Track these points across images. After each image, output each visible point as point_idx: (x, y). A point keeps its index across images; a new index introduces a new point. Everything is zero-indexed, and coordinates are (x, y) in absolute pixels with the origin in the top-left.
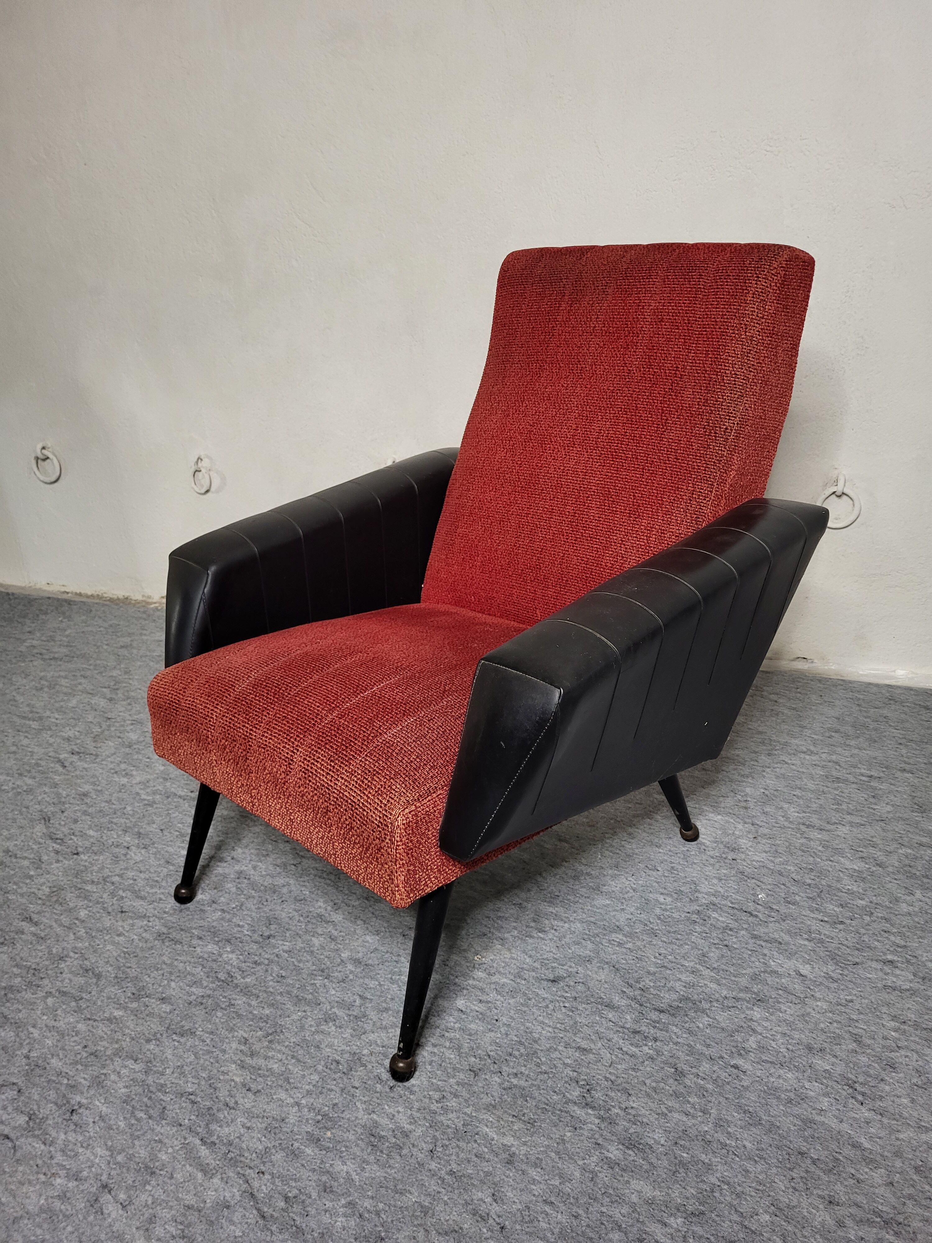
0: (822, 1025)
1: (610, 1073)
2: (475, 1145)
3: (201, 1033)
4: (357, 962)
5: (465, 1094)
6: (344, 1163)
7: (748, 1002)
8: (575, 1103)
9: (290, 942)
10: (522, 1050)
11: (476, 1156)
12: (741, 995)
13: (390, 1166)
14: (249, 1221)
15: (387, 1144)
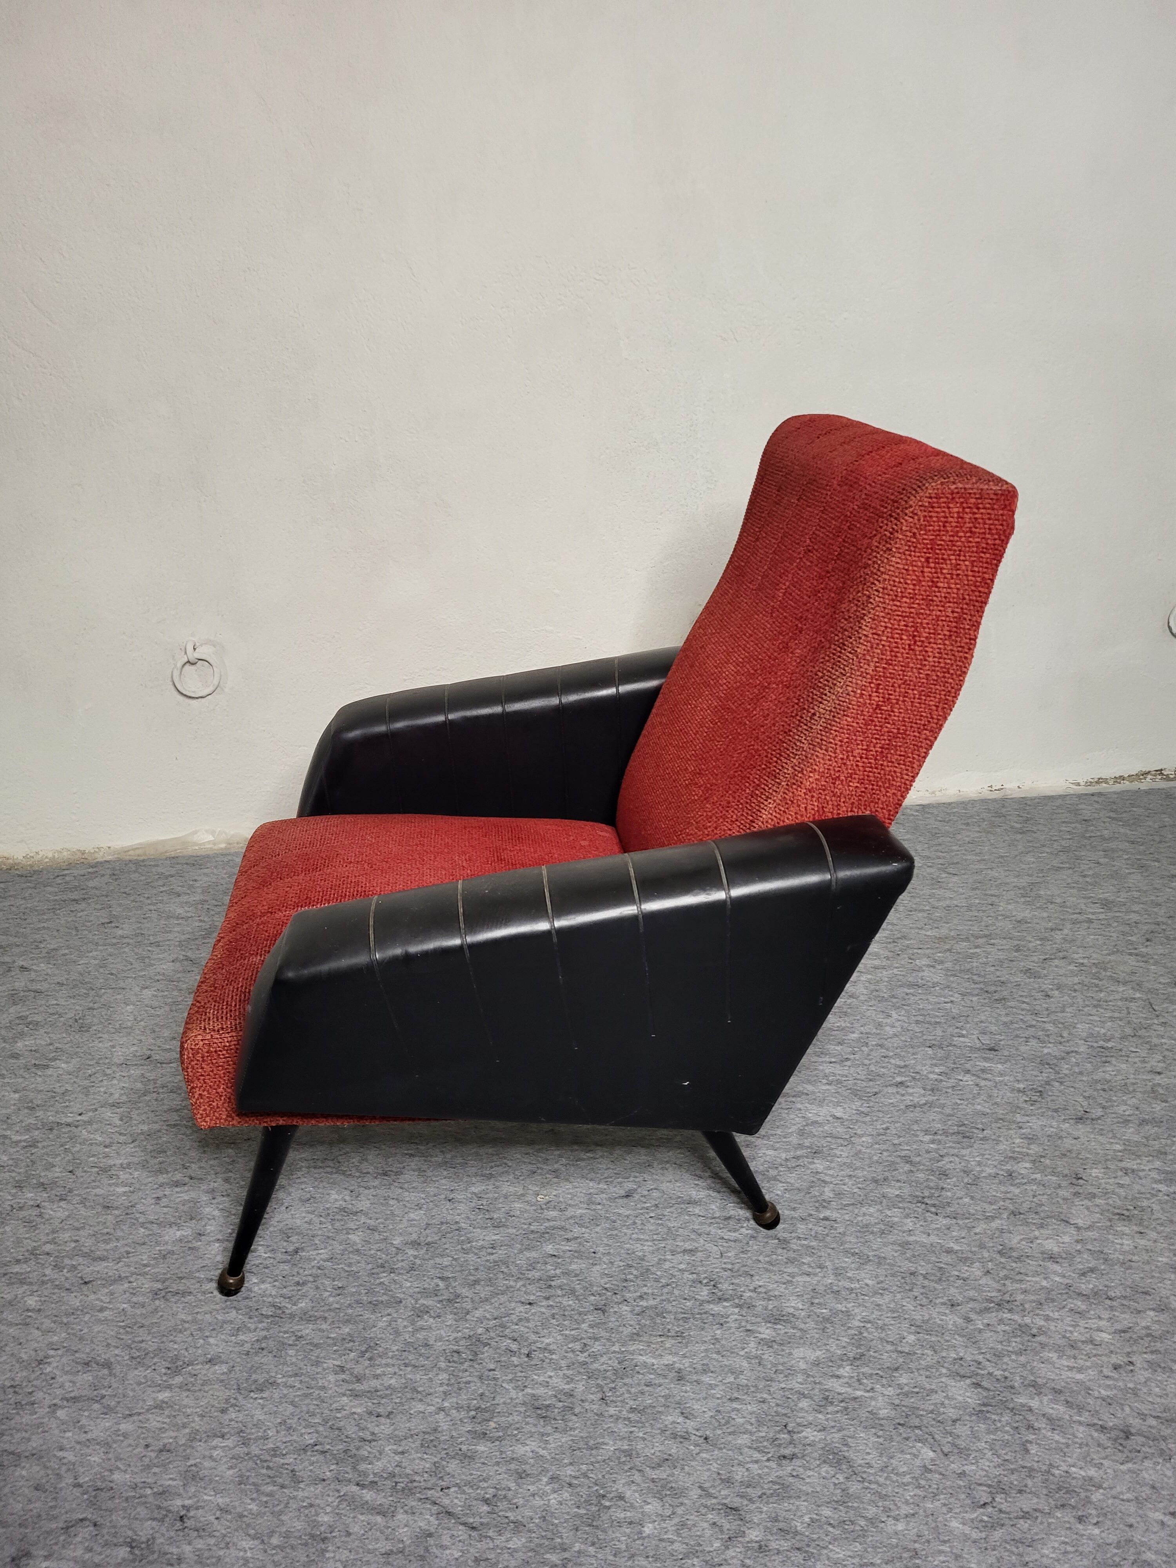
0: (875, 1158)
1: (725, 1263)
2: (640, 1376)
3: (284, 1380)
4: (415, 1244)
5: (603, 1334)
6: (525, 1444)
7: (807, 1157)
8: (709, 1302)
9: (325, 1248)
10: (635, 1272)
11: (647, 1386)
12: (799, 1153)
13: (571, 1429)
14: (461, 1538)
15: (556, 1410)
